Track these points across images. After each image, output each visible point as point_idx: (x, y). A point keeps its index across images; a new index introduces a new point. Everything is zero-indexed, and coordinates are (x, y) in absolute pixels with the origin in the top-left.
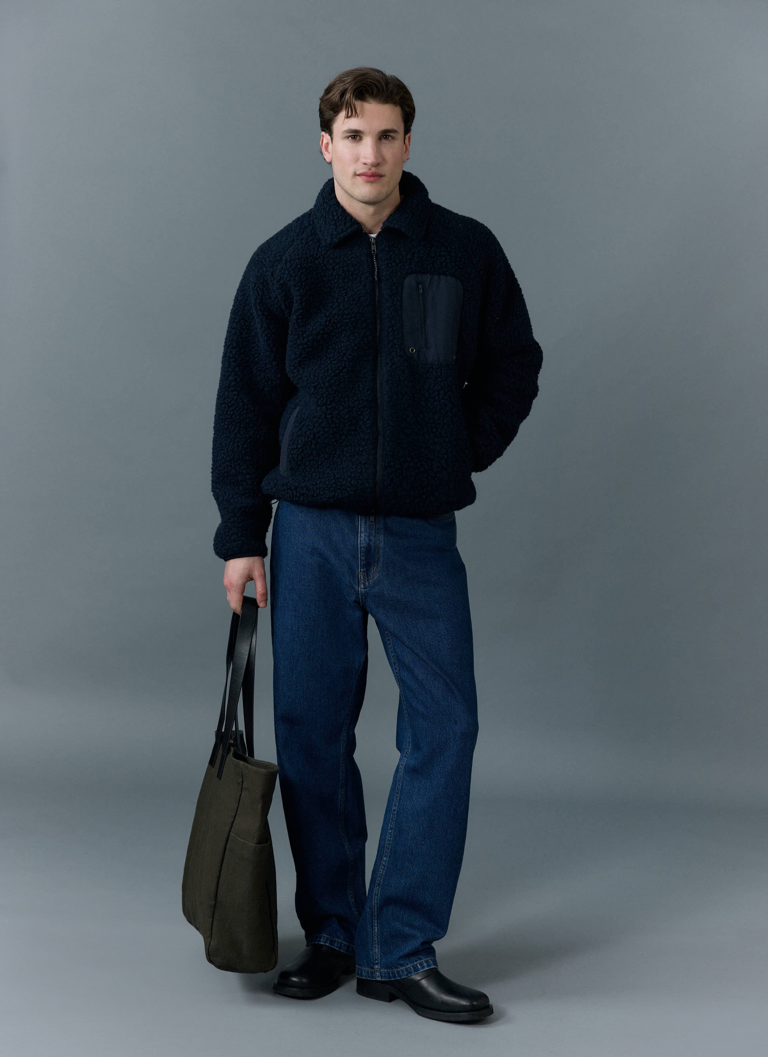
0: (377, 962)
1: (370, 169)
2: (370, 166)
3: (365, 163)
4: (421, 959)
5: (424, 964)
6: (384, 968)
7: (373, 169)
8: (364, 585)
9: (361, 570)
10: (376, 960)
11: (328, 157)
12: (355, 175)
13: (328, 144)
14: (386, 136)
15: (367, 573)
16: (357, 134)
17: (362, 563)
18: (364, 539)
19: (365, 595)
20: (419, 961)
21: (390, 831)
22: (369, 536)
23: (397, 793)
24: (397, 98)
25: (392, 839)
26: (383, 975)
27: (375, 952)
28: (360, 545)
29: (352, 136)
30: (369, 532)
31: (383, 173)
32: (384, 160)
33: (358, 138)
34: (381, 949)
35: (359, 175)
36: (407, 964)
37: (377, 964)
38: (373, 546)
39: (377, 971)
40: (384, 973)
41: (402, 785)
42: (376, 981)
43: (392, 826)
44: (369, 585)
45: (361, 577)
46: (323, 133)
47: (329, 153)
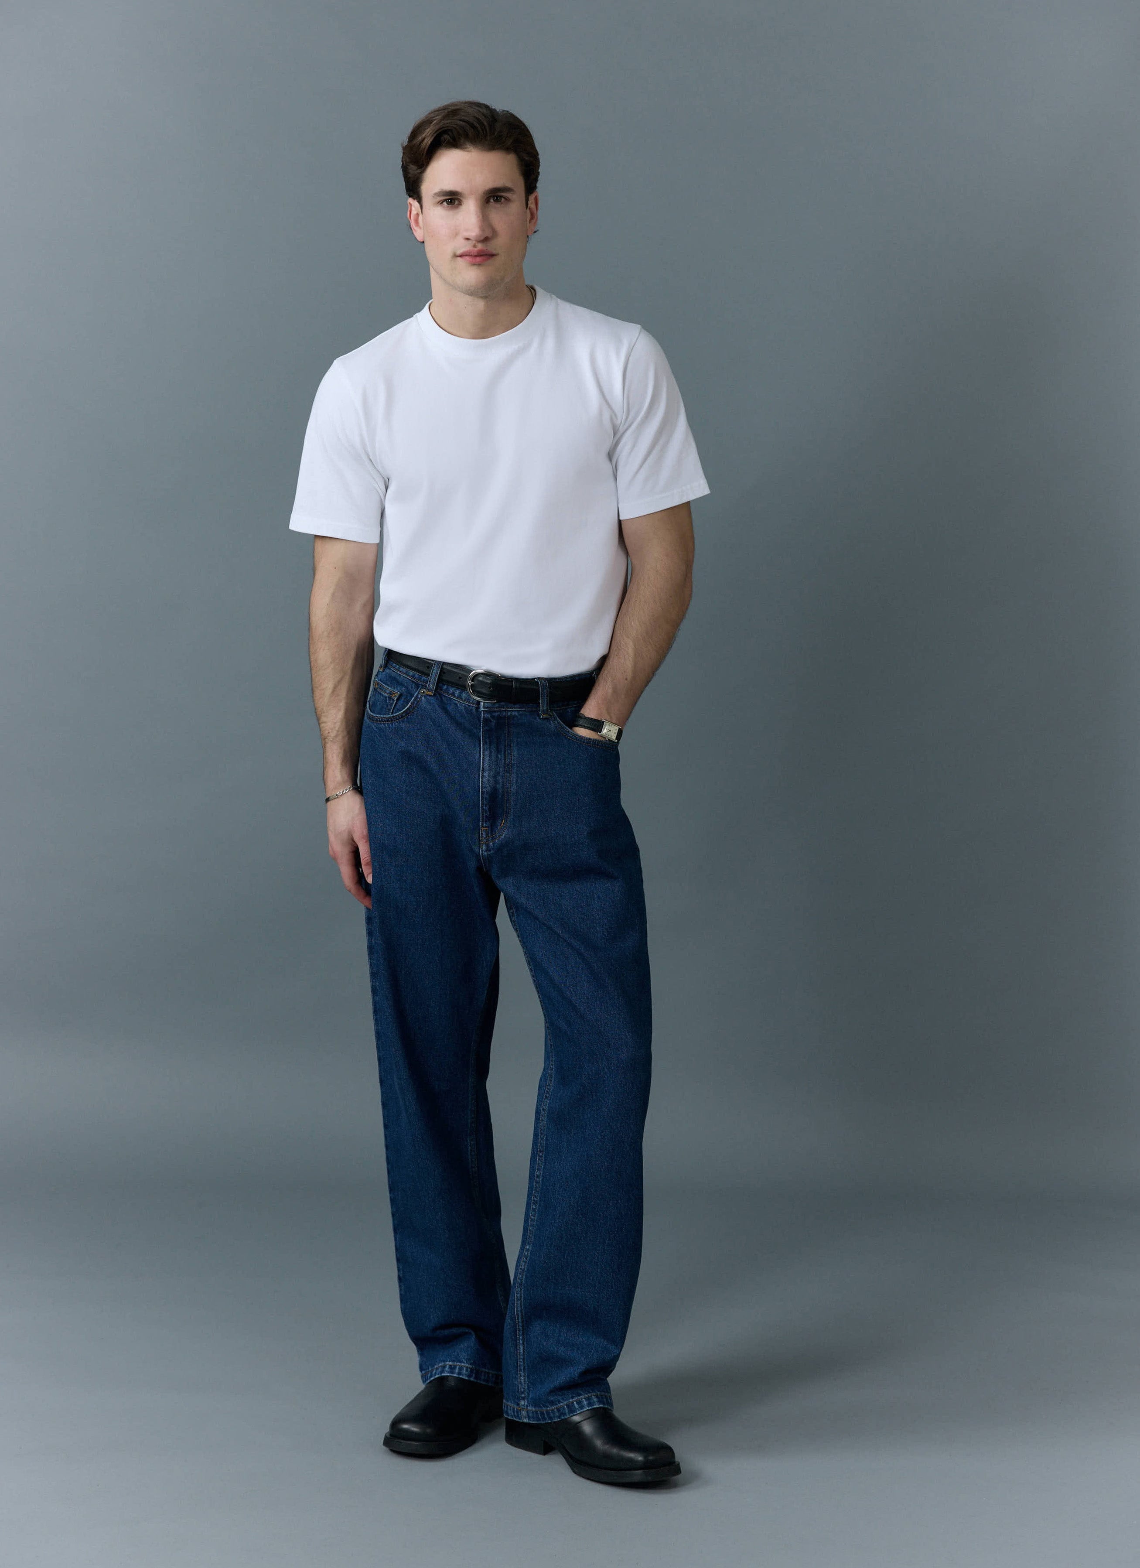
0: (523, 1395)
1: (475, 246)
2: (474, 242)
3: (468, 237)
4: (580, 1395)
5: (583, 1402)
6: (532, 1406)
7: (480, 246)
8: (487, 846)
9: (482, 824)
10: (522, 1393)
11: (419, 234)
12: (456, 256)
13: (418, 214)
14: (497, 197)
15: (492, 828)
16: (454, 197)
17: (485, 814)
18: (488, 780)
19: (488, 859)
20: (576, 1398)
21: (534, 1207)
22: (495, 777)
23: (541, 1151)
24: (509, 142)
25: (536, 1218)
26: (531, 1415)
27: (520, 1381)
28: (482, 789)
29: (449, 199)
30: (496, 770)
31: (494, 252)
32: (495, 233)
33: (457, 202)
34: (528, 1377)
35: (461, 256)
36: (559, 1402)
37: (523, 1398)
38: (500, 791)
39: (523, 1409)
40: (531, 1412)
41: (547, 1140)
42: (523, 1423)
43: (535, 1199)
44: (494, 846)
45: (482, 834)
46: (410, 200)
47: (420, 228)
